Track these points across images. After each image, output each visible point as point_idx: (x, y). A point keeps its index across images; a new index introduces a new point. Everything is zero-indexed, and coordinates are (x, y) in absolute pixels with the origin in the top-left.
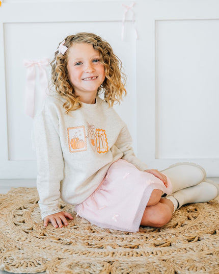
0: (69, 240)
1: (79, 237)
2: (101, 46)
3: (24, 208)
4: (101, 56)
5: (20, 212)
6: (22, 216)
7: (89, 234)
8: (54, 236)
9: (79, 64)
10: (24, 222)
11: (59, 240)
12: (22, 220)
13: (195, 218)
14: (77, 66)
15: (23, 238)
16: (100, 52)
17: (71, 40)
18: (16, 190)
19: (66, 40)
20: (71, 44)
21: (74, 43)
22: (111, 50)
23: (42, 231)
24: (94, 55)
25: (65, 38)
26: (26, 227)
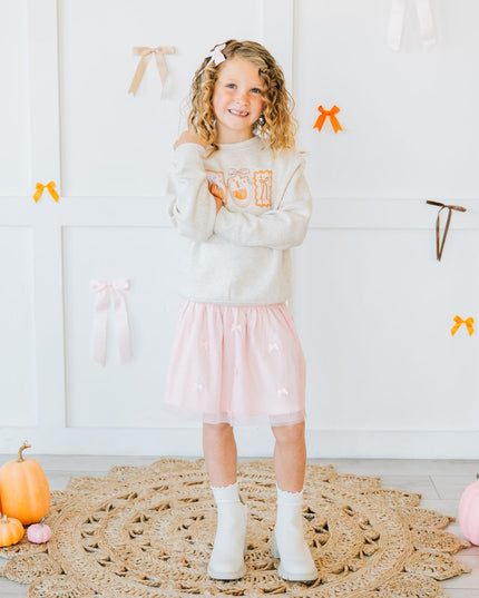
0: (157, 580)
1: (170, 576)
2: (270, 75)
3: (95, 520)
4: (266, 88)
5: (89, 528)
6: (92, 534)
7: (182, 571)
8: (139, 572)
9: (232, 86)
10: (97, 547)
11: (145, 578)
12: (94, 544)
13: (323, 544)
14: (229, 89)
15: (100, 575)
16: (266, 82)
17: (233, 48)
18: (79, 484)
19: (227, 43)
20: (232, 55)
21: (236, 57)
22: (282, 82)
23: (123, 564)
24: (257, 83)
25: (226, 41)
26: (101, 554)
